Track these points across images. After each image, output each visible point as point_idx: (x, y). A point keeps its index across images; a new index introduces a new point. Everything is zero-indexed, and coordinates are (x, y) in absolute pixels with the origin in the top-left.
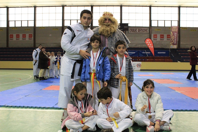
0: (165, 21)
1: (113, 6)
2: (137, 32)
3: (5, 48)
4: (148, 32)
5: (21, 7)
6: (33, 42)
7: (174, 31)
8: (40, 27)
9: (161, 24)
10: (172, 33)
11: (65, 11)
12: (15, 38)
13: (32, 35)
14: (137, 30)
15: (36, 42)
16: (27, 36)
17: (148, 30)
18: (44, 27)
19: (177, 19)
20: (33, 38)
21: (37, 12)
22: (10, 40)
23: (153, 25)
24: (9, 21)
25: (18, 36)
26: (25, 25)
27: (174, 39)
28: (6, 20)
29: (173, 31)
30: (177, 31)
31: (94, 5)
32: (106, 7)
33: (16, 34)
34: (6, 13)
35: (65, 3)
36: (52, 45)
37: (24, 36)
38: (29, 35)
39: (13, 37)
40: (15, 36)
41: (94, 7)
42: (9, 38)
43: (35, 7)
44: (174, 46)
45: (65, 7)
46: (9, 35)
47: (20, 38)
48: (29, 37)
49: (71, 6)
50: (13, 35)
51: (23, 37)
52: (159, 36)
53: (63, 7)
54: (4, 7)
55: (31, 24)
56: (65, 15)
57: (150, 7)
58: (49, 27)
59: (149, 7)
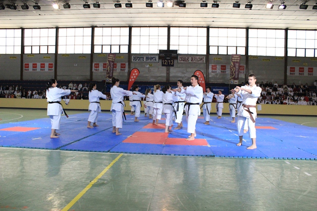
0: (227, 47)
1: (159, 27)
2: (190, 61)
3: (17, 81)
4: (205, 62)
5: (40, 28)
6: (53, 74)
7: (236, 61)
8: (63, 55)
9: (223, 51)
10: (232, 64)
11: (95, 34)
12: (31, 68)
13: (52, 64)
14: (190, 59)
15: (58, 74)
16: (47, 65)
17: (204, 59)
18: (68, 55)
19: (245, 45)
20: (53, 68)
21: (60, 34)
22: (24, 71)
23: (211, 53)
24: (24, 46)
25: (35, 66)
26: (44, 51)
27: (235, 72)
28: (20, 44)
29: (233, 61)
30: (238, 61)
31: (133, 25)
32: (148, 28)
33: (32, 63)
34: (21, 36)
35: (95, 24)
36: (77, 78)
37: (43, 66)
38: (49, 64)
39: (28, 67)
40: (31, 65)
41: (133, 28)
42: (24, 68)
43: (57, 28)
44: (235, 81)
45: (95, 29)
46: (24, 64)
47: (37, 68)
48: (49, 67)
49: (103, 27)
50: (28, 64)
51: (41, 67)
52: (219, 67)
53: (93, 28)
54: (19, 29)
55: (52, 50)
56: (95, 38)
57: (208, 28)
58: (74, 54)
59: (206, 29)
